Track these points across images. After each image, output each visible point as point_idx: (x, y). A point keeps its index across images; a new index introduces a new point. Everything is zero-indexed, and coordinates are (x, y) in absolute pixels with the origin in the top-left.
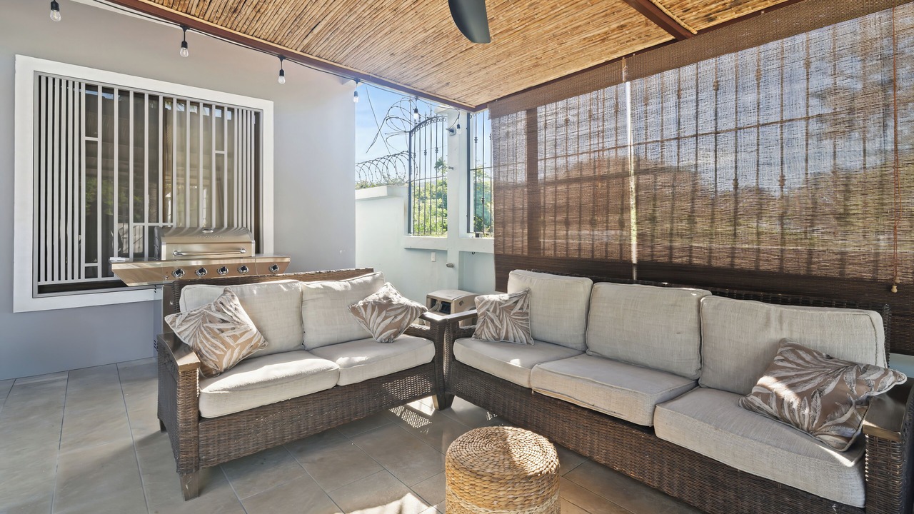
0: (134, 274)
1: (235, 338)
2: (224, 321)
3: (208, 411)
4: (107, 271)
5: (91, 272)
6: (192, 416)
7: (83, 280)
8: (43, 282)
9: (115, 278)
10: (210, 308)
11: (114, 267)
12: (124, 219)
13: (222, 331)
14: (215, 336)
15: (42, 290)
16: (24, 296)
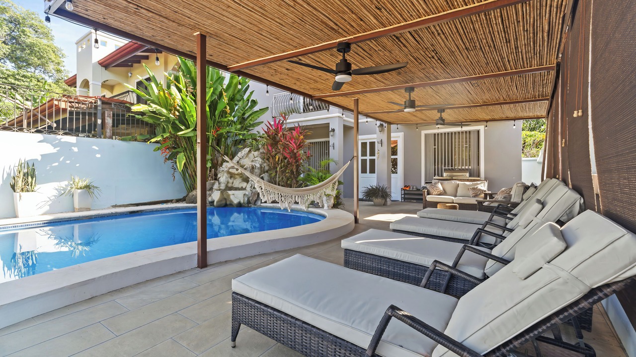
1: (436, 190)
2: (435, 186)
8: (426, 181)
10: (434, 183)
12: (445, 163)
13: (434, 188)
15: (426, 183)
16: (423, 184)
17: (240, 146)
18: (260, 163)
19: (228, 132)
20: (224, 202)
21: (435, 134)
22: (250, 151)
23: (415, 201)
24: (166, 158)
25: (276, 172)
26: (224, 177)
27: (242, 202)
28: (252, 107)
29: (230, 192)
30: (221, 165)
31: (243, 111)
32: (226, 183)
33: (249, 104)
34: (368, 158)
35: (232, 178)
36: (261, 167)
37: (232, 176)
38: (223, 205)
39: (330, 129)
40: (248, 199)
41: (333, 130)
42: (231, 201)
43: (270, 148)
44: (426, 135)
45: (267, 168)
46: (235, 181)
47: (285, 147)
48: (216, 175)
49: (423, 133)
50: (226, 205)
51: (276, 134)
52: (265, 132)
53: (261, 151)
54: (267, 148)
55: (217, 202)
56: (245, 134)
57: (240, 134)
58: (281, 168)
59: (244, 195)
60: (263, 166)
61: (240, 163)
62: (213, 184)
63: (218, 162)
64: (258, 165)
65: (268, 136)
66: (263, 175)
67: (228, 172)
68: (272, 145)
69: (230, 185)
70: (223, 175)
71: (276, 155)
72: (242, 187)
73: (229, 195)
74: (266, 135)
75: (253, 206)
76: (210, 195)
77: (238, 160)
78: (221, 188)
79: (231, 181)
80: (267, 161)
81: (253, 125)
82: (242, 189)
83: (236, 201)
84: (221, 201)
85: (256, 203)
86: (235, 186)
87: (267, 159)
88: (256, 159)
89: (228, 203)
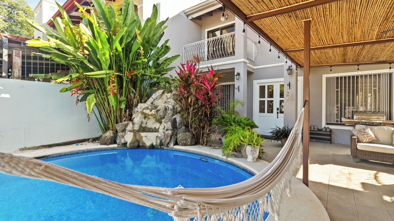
0: (347, 122)
1: (367, 137)
2: (365, 133)
3: (359, 148)
4: (341, 121)
5: (337, 121)
6: (355, 148)
7: (335, 123)
8: (327, 122)
9: (343, 123)
10: (361, 129)
11: (342, 120)
12: (349, 105)
13: (364, 134)
14: (362, 135)
15: (327, 124)
16: (324, 125)
17: (155, 89)
18: (173, 104)
19: (143, 75)
20: (136, 144)
21: (337, 78)
22: (163, 93)
23: (315, 140)
24: (78, 100)
25: (189, 113)
26: (139, 118)
27: (154, 144)
28: (165, 53)
29: (143, 134)
30: (137, 105)
31: (157, 55)
32: (140, 123)
33: (163, 50)
34: (266, 99)
35: (146, 119)
36: (174, 108)
37: (146, 116)
38: (136, 147)
39: (236, 74)
40: (161, 141)
41: (239, 74)
42: (144, 143)
43: (182, 90)
44: (327, 79)
45: (179, 109)
46: (148, 122)
47: (198, 88)
48: (131, 115)
49: (324, 77)
50: (139, 147)
51: (189, 76)
52: (178, 74)
53: (174, 92)
54: (180, 89)
55: (130, 144)
56: (159, 77)
57: (154, 77)
58: (194, 110)
59: (157, 137)
60: (176, 107)
61: (154, 104)
62: (126, 125)
63: (133, 103)
64: (171, 107)
65: (181, 78)
66: (176, 115)
67: (143, 113)
68: (184, 88)
69: (144, 125)
70: (137, 116)
71: (188, 97)
72: (155, 128)
73: (141, 137)
74: (179, 78)
75: (165, 148)
76: (123, 137)
77: (152, 101)
78: (134, 128)
79: (145, 121)
80: (179, 103)
81: (167, 70)
82: (156, 130)
83: (148, 144)
84: (134, 143)
85: (169, 146)
86: (148, 127)
87: (180, 101)
88: (169, 100)
89: (141, 145)
